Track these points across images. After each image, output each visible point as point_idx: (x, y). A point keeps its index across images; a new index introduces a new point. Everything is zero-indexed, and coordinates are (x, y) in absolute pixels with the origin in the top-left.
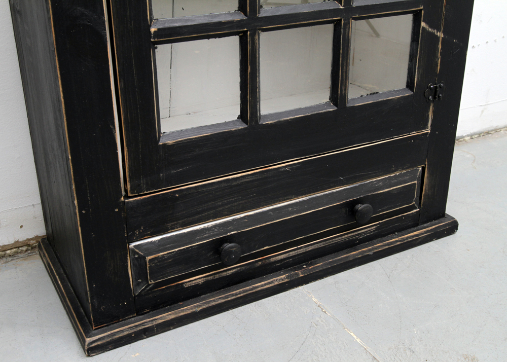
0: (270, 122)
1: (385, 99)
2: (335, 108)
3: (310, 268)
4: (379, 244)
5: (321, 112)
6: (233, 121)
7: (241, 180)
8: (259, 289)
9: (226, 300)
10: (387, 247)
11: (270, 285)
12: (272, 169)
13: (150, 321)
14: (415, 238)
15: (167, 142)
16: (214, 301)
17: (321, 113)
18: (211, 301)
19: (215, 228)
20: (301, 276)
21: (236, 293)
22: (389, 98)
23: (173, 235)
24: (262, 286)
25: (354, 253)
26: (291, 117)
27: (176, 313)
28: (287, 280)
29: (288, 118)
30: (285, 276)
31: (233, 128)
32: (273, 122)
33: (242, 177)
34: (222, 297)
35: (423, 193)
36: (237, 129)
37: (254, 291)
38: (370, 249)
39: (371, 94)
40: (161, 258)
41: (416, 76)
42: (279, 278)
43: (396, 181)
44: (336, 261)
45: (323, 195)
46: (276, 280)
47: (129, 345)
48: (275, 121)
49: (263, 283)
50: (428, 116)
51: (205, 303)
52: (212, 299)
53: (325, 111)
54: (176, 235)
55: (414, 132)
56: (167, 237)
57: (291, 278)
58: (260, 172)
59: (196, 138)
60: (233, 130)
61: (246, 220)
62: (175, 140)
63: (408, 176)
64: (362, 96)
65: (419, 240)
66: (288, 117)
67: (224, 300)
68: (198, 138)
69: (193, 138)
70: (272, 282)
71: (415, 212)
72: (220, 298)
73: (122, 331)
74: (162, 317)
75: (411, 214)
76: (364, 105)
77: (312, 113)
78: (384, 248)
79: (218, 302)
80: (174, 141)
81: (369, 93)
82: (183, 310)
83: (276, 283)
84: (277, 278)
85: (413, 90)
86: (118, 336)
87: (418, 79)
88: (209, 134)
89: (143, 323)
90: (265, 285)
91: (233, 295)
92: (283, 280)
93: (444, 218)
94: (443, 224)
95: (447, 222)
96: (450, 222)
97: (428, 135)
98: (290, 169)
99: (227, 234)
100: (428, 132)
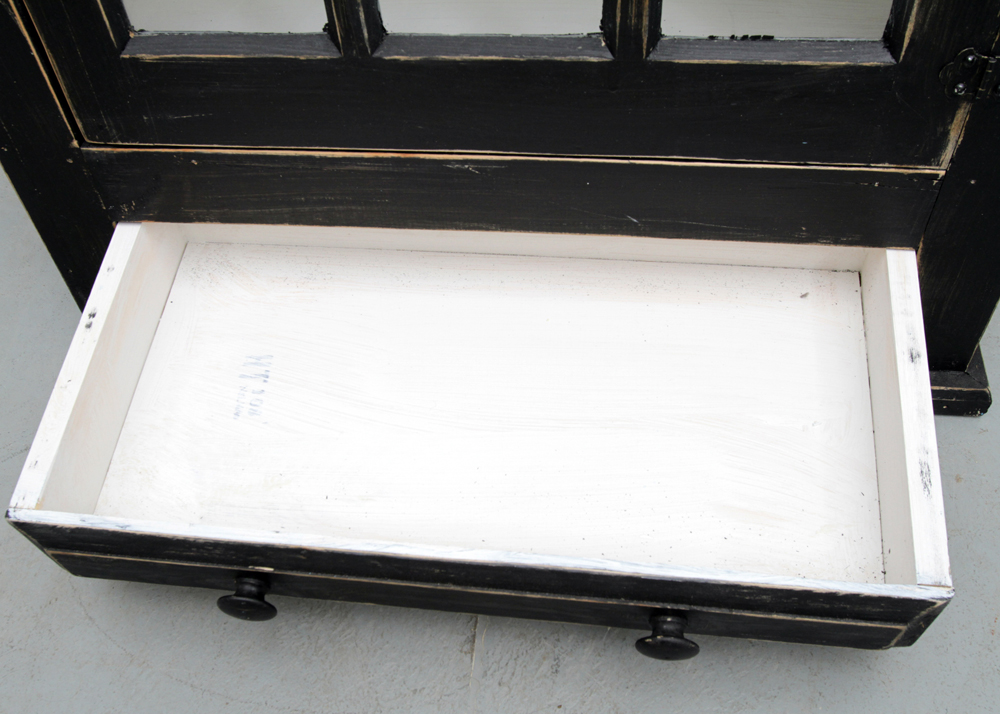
0: (402, 58)
1: (785, 63)
2: (608, 57)
5: (559, 58)
6: (310, 36)
7: (346, 165)
12: (424, 160)
15: (139, 56)
17: (561, 62)
22: (800, 63)
26: (466, 57)
29: (458, 58)
31: (302, 54)
32: (412, 58)
33: (344, 159)
36: (312, 57)
39: (745, 38)
41: (912, 18)
48: (418, 58)
50: (946, 134)
53: (574, 58)
55: (887, 165)
58: (393, 158)
59: (207, 59)
60: (302, 58)
62: (158, 54)
64: (712, 38)
66: (457, 54)
68: (214, 59)
69: (201, 59)
76: (707, 65)
77: (532, 58)
80: (157, 57)
81: (739, 35)
85: (895, 53)
87: (918, 27)
88: (241, 56)
93: (962, 373)
94: (942, 388)
95: (956, 389)
96: (966, 390)
97: (935, 182)
98: (476, 169)
99: (247, 565)
100: (937, 175)
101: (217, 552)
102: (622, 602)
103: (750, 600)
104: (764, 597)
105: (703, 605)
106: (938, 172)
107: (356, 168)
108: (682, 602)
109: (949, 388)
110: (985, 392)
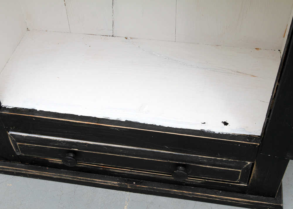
3: (138, 186)
4: (199, 194)
8: (97, 183)
9: (73, 179)
10: (206, 198)
11: (105, 184)
12: (103, 126)
13: (24, 171)
14: (234, 202)
16: (65, 177)
18: (63, 176)
19: (64, 143)
20: (129, 187)
21: (81, 178)
23: (35, 137)
24: (99, 182)
25: (176, 191)
27: (40, 173)
28: (118, 186)
30: (117, 183)
34: (71, 177)
35: (251, 178)
37: (93, 182)
38: (191, 194)
40: (25, 146)
42: (112, 182)
43: (221, 164)
44: (158, 190)
45: (151, 151)
46: (110, 183)
47: (13, 176)
49: (100, 180)
51: (59, 175)
52: (64, 175)
54: (37, 138)
56: (31, 136)
57: (121, 186)
61: (86, 146)
63: (234, 164)
65: (238, 204)
67: (72, 179)
70: (107, 183)
71: (243, 186)
72: (69, 177)
73: (9, 169)
74: (32, 172)
75: (238, 185)
78: (203, 197)
79: (68, 178)
82: (45, 173)
83: (110, 184)
84: (111, 182)
86: (6, 170)
89: (20, 170)
90: (101, 182)
91: (78, 179)
92: (115, 184)
93: (274, 198)
94: (267, 203)
95: (271, 204)
96: (274, 204)
97: (257, 146)
98: (119, 130)
99: (71, 149)
100: (257, 145)
101: (64, 144)
102: (169, 161)
103: (201, 161)
104: (205, 160)
105: (189, 163)
106: (257, 144)
107: (83, 126)
108: (184, 162)
109: (269, 203)
110: (281, 206)
